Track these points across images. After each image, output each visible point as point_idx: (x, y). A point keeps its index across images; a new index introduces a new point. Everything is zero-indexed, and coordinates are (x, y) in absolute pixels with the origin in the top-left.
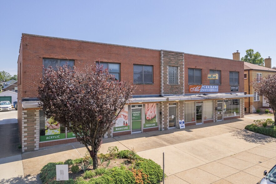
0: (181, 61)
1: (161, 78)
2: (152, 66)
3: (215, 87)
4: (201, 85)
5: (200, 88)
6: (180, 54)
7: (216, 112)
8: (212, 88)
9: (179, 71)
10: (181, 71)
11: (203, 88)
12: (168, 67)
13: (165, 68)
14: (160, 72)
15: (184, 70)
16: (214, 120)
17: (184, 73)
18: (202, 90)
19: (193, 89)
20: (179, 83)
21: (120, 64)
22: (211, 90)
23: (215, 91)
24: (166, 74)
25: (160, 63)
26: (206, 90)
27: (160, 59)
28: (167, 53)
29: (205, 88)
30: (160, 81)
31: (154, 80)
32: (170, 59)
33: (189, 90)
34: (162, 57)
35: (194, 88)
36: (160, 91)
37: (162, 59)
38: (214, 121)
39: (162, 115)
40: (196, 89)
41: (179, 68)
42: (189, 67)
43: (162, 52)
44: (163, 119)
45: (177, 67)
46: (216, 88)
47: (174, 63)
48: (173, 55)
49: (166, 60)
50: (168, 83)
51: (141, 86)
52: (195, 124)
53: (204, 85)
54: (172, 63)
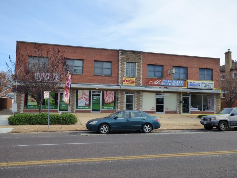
0: (139, 58)
1: (118, 72)
2: (111, 62)
3: (179, 82)
4: (162, 80)
5: (160, 82)
6: (139, 52)
7: (180, 104)
8: (175, 82)
9: (137, 66)
10: (139, 66)
11: (164, 82)
12: (125, 63)
13: (123, 64)
14: (118, 67)
15: (141, 65)
16: (178, 112)
17: (141, 68)
18: (163, 83)
20: (137, 76)
21: (83, 60)
22: (174, 84)
23: (179, 85)
24: (123, 68)
25: (118, 60)
26: (168, 84)
28: (125, 52)
29: (167, 82)
30: (118, 74)
31: (112, 73)
32: (127, 56)
33: (148, 83)
34: (120, 55)
35: (154, 82)
36: (118, 82)
37: (120, 56)
38: (178, 113)
39: (119, 100)
40: (156, 82)
41: (137, 64)
42: (148, 64)
43: (120, 51)
44: (119, 104)
45: (135, 63)
46: (181, 83)
47: (131, 60)
49: (124, 57)
50: (125, 76)
51: (100, 77)
52: (155, 113)
53: (165, 79)
54: (130, 60)
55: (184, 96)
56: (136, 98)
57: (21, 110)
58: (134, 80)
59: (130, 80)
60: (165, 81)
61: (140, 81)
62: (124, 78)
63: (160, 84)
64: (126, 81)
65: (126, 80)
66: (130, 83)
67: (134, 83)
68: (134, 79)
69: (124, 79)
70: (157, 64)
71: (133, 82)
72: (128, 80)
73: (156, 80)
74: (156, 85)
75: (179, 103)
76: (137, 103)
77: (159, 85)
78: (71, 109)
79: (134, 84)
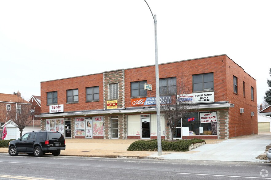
0: (121, 78)
1: (103, 95)
2: (98, 87)
4: (145, 98)
5: (144, 101)
6: (120, 71)
7: (168, 127)
10: (121, 86)
11: (148, 100)
12: (108, 85)
15: (123, 85)
16: (165, 137)
17: (123, 88)
18: (147, 103)
19: (136, 102)
20: (119, 98)
24: (107, 91)
26: (152, 103)
28: (107, 73)
29: (151, 100)
32: (110, 78)
33: (131, 104)
37: (104, 79)
40: (140, 102)
41: (118, 84)
42: (131, 81)
43: (104, 74)
44: (105, 130)
46: (168, 99)
47: (114, 81)
48: (113, 74)
49: (107, 79)
50: (108, 99)
52: (140, 138)
53: (149, 97)
54: (112, 81)
56: (119, 122)
58: (117, 103)
59: (113, 103)
60: (149, 99)
61: (122, 103)
62: (108, 101)
63: (143, 104)
64: (110, 104)
65: (110, 103)
66: (113, 106)
67: (117, 106)
68: (116, 101)
69: (107, 103)
70: (139, 80)
71: (116, 104)
72: (111, 103)
73: (139, 99)
74: (139, 105)
75: (166, 126)
76: (120, 128)
77: (143, 105)
79: (117, 107)
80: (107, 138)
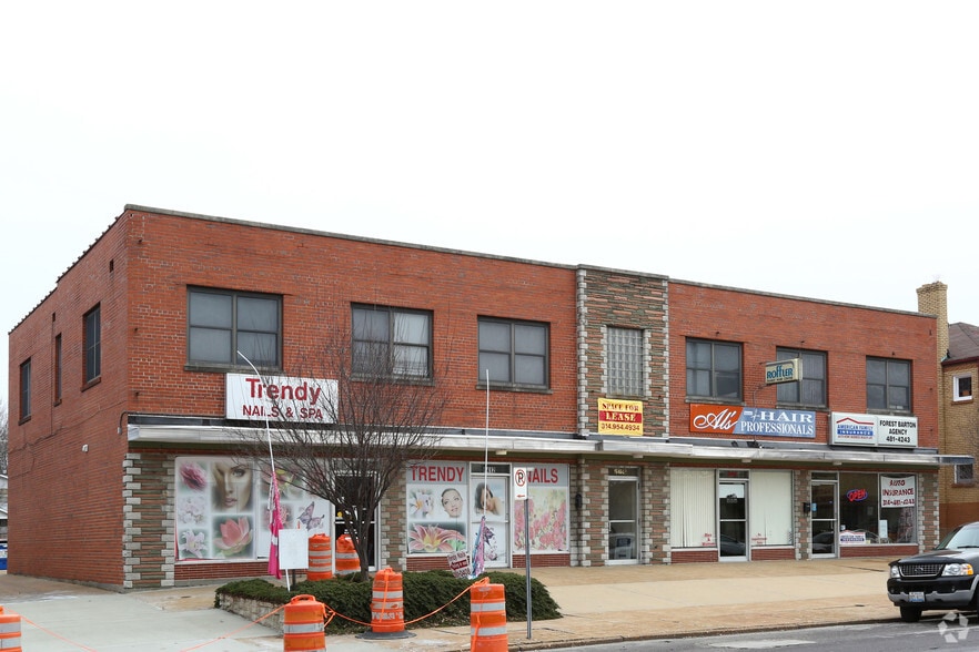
0: (656, 310)
1: (577, 371)
2: (547, 325)
3: (798, 418)
4: (738, 408)
5: (733, 419)
6: (657, 280)
7: (805, 518)
8: (787, 420)
9: (648, 346)
10: (657, 347)
11: (749, 419)
12: (604, 330)
13: (594, 335)
14: (576, 346)
15: (666, 342)
16: (797, 550)
17: (666, 354)
18: (743, 426)
19: (707, 419)
20: (649, 393)
21: (430, 313)
22: (783, 430)
23: (799, 432)
24: (598, 355)
25: (576, 312)
26: (760, 428)
27: (576, 298)
28: (601, 277)
29: (758, 420)
30: (577, 383)
31: (553, 378)
32: (611, 299)
33: (689, 422)
34: (582, 291)
35: (711, 418)
36: (577, 420)
37: (584, 297)
38: (798, 556)
39: (584, 507)
40: (720, 422)
41: (648, 334)
42: (689, 334)
43: (583, 273)
44: (587, 525)
45: (642, 331)
46: (806, 423)
47: (628, 317)
48: (623, 286)
49: (597, 303)
50: (604, 390)
51: (503, 395)
52: (717, 560)
53: (751, 406)
54: (622, 316)
55: (818, 482)
56: (650, 495)
57: (164, 568)
58: (640, 411)
59: (624, 410)
60: (750, 413)
61: (662, 414)
62: (601, 401)
63: (732, 428)
64: (611, 413)
65: (610, 409)
66: (625, 424)
67: (641, 425)
68: (640, 404)
69: (600, 408)
70: (719, 338)
71: (638, 418)
72: (618, 410)
73: (717, 409)
74: (718, 433)
75: (799, 514)
76: (655, 517)
77: (729, 434)
78: (387, 554)
79: (641, 431)
80: (597, 562)
